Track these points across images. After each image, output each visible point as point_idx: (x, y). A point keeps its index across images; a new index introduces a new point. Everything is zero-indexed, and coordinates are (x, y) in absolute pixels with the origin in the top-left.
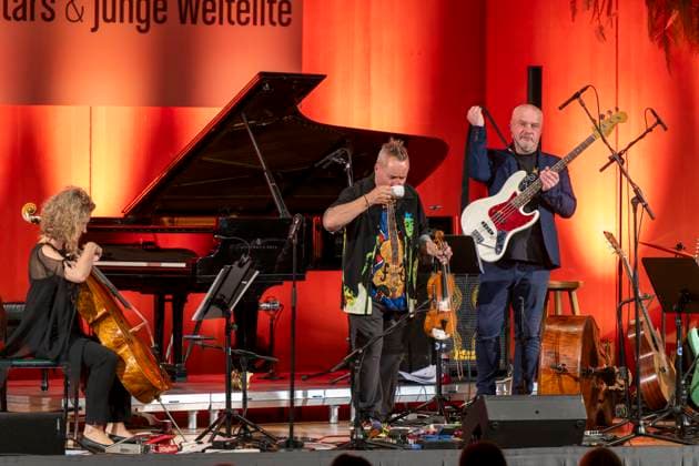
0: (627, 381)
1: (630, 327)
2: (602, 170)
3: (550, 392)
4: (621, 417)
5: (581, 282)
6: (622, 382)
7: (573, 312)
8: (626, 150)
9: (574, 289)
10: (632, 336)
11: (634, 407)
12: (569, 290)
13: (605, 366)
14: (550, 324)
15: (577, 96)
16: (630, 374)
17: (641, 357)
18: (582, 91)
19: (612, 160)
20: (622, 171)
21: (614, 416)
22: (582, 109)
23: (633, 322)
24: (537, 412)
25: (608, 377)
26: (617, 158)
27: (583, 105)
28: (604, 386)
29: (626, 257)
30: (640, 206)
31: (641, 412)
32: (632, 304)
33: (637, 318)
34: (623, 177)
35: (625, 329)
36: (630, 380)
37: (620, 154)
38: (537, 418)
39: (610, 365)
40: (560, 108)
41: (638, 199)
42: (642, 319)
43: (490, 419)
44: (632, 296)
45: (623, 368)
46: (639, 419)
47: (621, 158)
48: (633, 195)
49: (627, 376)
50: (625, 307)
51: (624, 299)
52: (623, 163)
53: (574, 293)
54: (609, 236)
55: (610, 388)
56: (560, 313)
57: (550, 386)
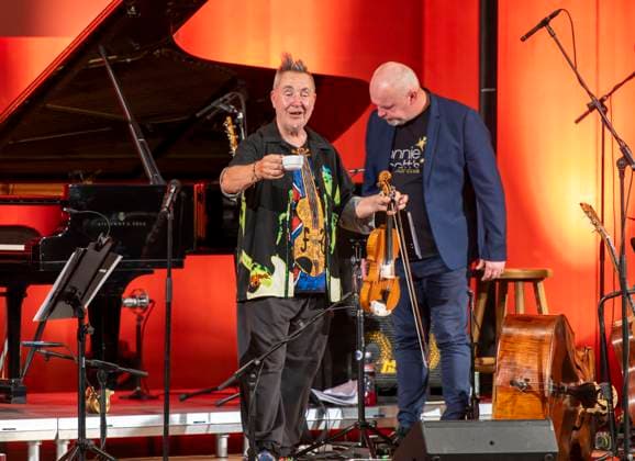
0: (611, 401)
1: (614, 330)
2: (577, 121)
3: (509, 416)
4: (602, 449)
5: (550, 271)
6: (604, 403)
7: (540, 311)
8: (610, 94)
9: (541, 279)
10: (617, 341)
11: (620, 435)
12: (534, 281)
13: (582, 382)
14: (509, 325)
15: (545, 23)
16: (615, 392)
17: (630, 370)
18: (552, 16)
19: (592, 108)
20: (605, 122)
21: (593, 448)
22: (552, 39)
23: (619, 323)
24: (492, 443)
25: (586, 396)
26: (598, 105)
27: (553, 35)
28: (581, 409)
29: (610, 237)
30: (628, 169)
31: (630, 443)
32: (618, 300)
33: (624, 318)
34: (606, 129)
35: (608, 332)
36: (615, 399)
37: (602, 101)
38: (492, 450)
39: (588, 381)
40: (523, 40)
41: (626, 160)
42: (630, 319)
43: (429, 452)
44: (618, 289)
45: (606, 384)
46: (626, 452)
47: (603, 106)
48: (619, 155)
49: (612, 394)
50: (608, 304)
51: (606, 293)
52: (605, 112)
53: (541, 285)
54: (588, 209)
55: (589, 410)
56: (522, 311)
57: (508, 408)
